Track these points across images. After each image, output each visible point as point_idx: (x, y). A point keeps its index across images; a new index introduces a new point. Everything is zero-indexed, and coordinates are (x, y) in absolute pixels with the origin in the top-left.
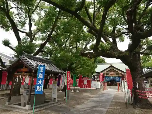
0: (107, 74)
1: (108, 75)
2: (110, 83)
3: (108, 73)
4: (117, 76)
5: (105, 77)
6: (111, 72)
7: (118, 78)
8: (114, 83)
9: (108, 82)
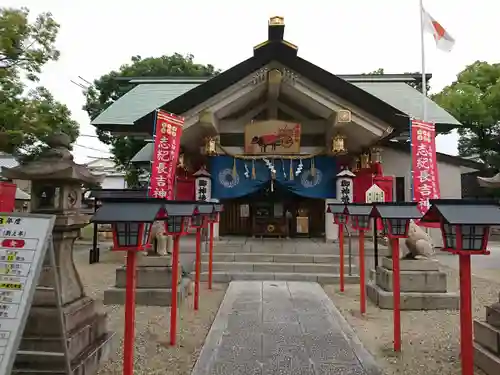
0: (227, 140)
1: (235, 151)
2: (245, 210)
3: (233, 128)
4: (310, 151)
5: (212, 163)
6: (263, 116)
7: (313, 170)
8: (278, 212)
9: (231, 203)
